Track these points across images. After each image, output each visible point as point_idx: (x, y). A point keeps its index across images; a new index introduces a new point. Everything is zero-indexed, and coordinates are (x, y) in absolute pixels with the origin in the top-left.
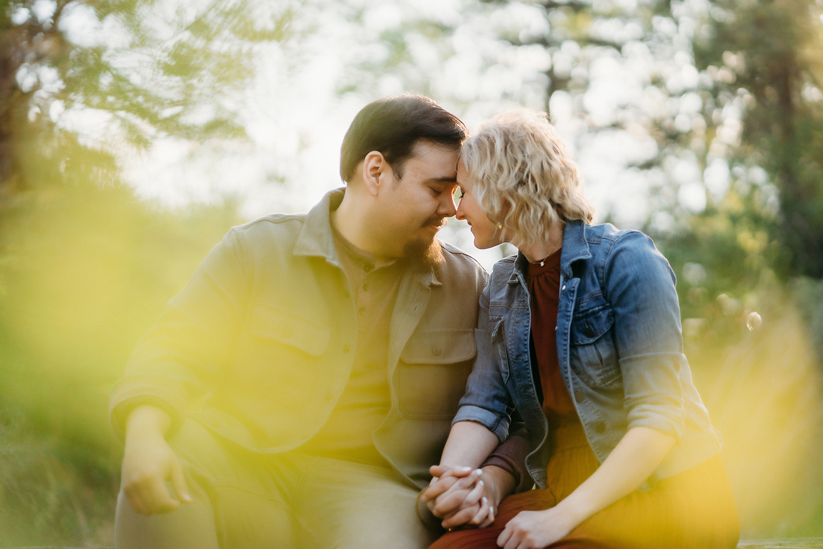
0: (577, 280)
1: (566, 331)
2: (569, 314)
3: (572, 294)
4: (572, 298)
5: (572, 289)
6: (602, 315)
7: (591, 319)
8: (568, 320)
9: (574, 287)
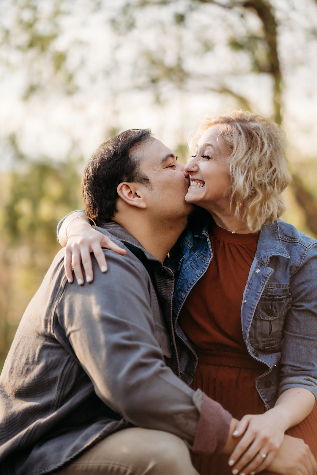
0: (271, 270)
1: (253, 307)
2: (258, 294)
3: (265, 280)
4: (263, 283)
5: (266, 276)
6: (285, 303)
7: (276, 303)
8: (256, 299)
9: (268, 275)
